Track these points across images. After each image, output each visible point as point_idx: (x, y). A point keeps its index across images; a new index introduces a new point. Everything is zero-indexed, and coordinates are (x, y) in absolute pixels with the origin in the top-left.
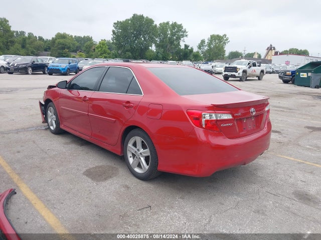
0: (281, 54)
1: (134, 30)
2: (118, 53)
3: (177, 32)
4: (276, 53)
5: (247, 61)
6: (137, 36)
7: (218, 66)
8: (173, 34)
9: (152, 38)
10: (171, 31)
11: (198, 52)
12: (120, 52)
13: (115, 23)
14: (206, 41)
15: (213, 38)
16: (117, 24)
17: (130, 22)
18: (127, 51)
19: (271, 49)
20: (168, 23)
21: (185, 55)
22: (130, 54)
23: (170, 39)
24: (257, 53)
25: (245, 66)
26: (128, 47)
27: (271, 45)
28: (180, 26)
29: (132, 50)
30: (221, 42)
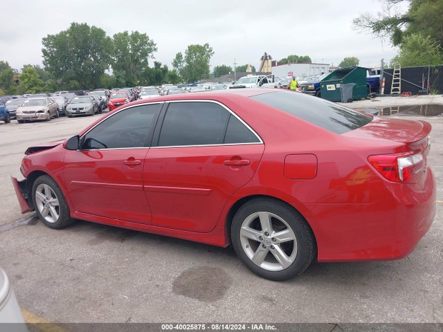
0: (280, 64)
1: (77, 46)
2: (57, 83)
3: (141, 45)
4: (274, 64)
5: (255, 76)
6: (83, 56)
7: (214, 88)
8: (136, 49)
9: (107, 57)
10: (133, 45)
11: (175, 71)
12: (59, 81)
13: (44, 39)
14: (184, 55)
15: (193, 50)
16: (48, 40)
17: (67, 35)
18: (71, 79)
19: (266, 59)
20: (126, 34)
21: (158, 77)
22: (77, 83)
23: (132, 56)
24: (251, 66)
25: (255, 84)
26: (71, 72)
27: (266, 54)
28: (144, 37)
29: (80, 77)
30: (203, 55)
